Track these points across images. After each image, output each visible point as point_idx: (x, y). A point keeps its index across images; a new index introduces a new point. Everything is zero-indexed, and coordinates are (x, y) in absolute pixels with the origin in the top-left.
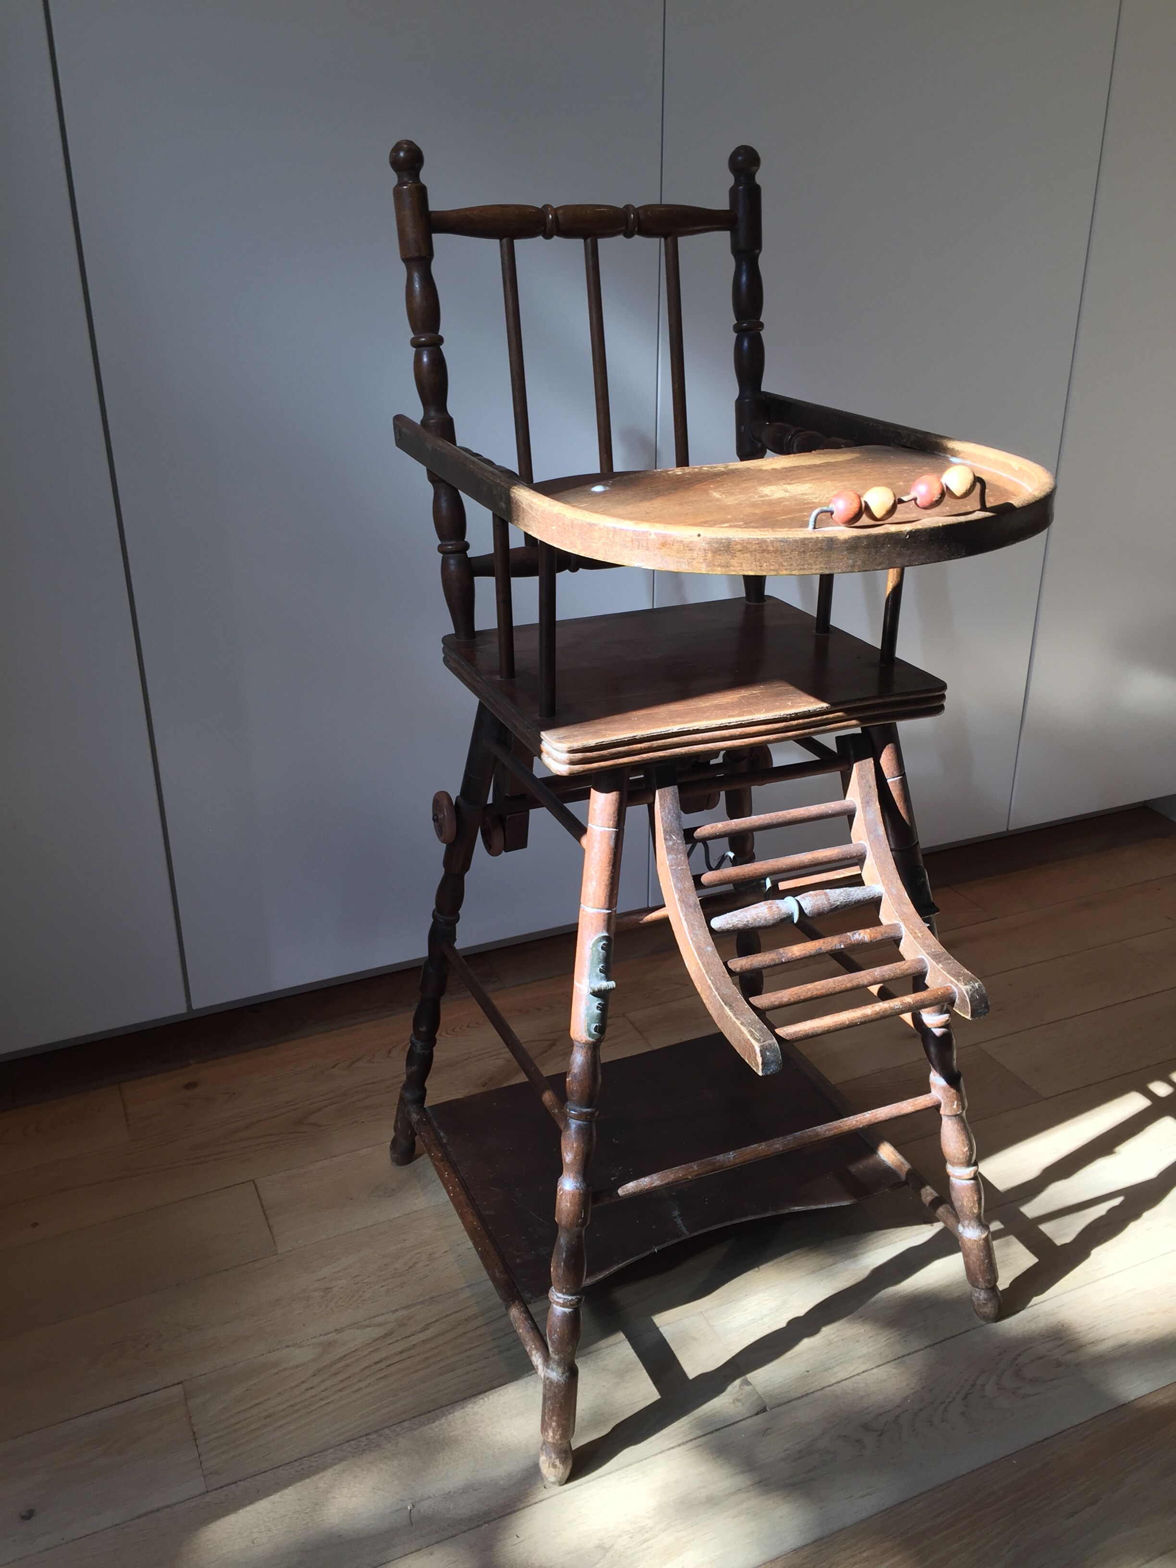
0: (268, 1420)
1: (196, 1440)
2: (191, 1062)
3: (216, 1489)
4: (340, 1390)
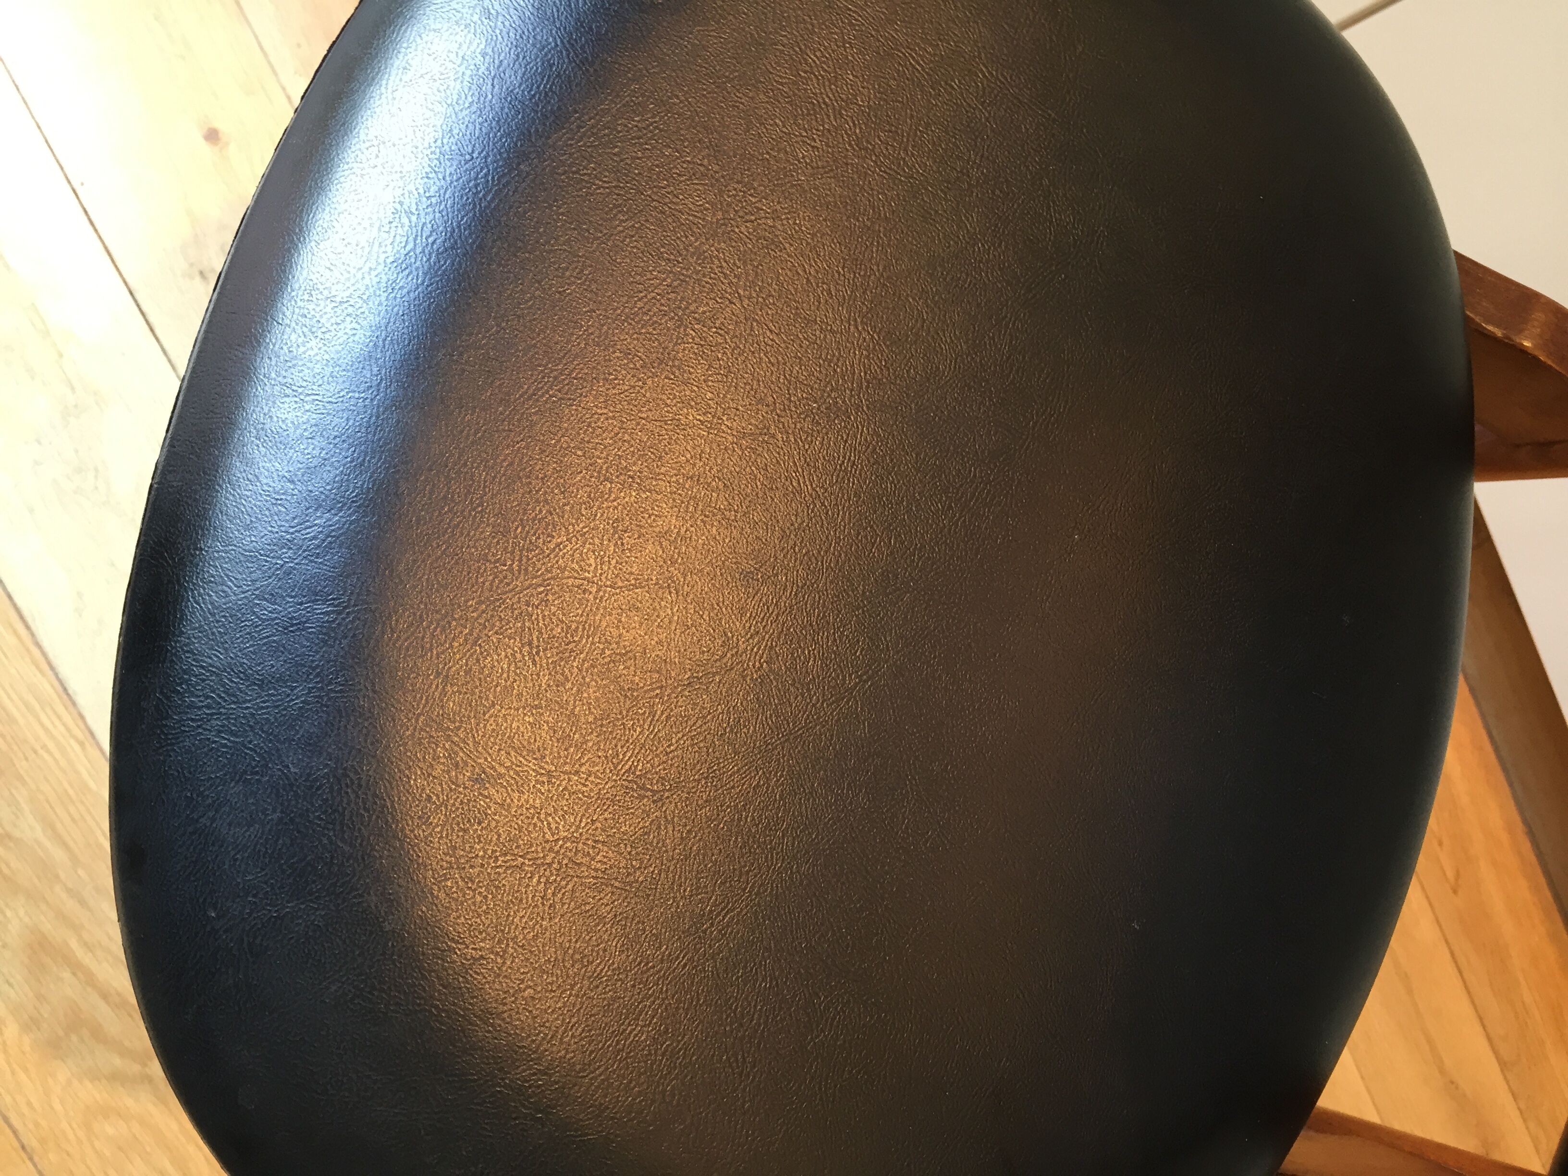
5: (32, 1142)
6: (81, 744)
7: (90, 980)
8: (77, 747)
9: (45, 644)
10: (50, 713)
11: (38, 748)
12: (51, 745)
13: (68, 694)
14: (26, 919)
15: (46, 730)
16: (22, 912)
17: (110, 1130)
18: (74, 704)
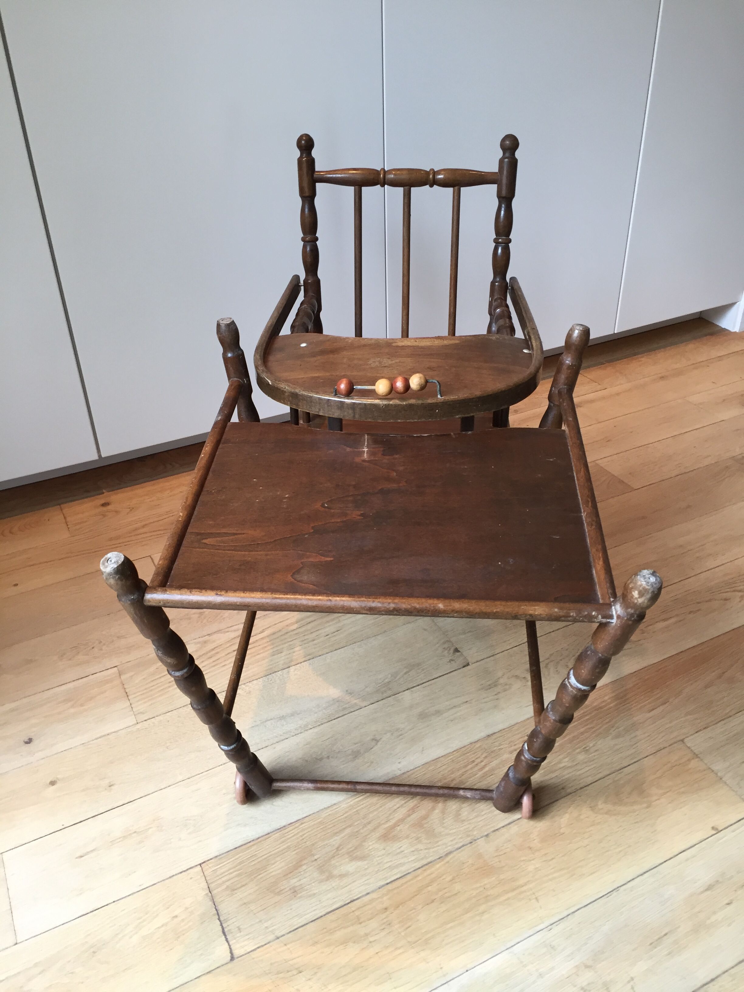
1: (128, 696)
2: (104, 491)
3: (142, 722)
5: (469, 839)
6: (302, 824)
7: (402, 820)
8: (303, 825)
9: (257, 836)
10: (286, 835)
11: (301, 838)
12: (301, 834)
13: (280, 828)
14: (374, 842)
15: (293, 836)
16: (371, 843)
17: (466, 813)
18: (284, 826)
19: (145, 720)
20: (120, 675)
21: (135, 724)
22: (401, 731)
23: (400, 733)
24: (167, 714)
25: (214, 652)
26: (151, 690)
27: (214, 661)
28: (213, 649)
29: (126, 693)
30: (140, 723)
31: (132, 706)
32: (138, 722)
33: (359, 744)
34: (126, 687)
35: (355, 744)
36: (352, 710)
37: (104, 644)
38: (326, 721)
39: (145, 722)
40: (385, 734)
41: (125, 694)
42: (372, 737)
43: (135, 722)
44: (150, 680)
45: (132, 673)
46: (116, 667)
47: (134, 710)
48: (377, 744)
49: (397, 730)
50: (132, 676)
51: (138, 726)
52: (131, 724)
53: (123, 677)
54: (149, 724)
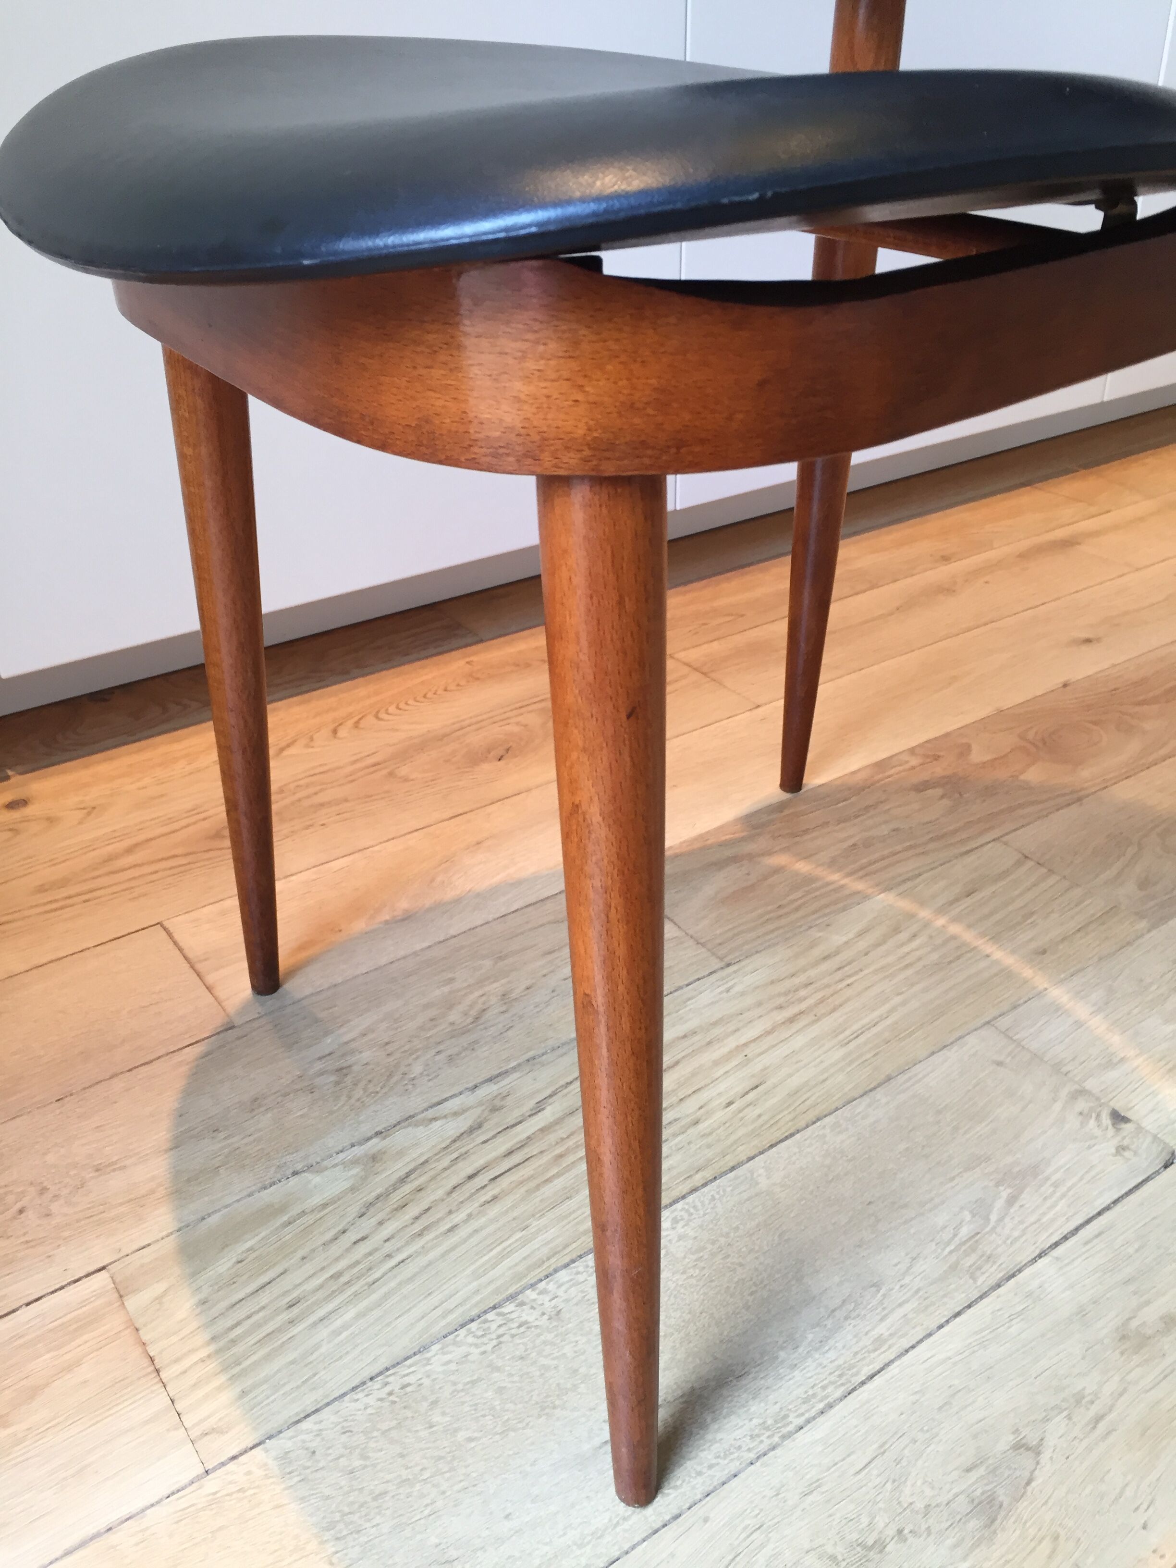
0: (296, 1310)
1: (158, 1371)
3: (223, 1464)
4: (420, 1234)
19: (234, 1458)
20: (121, 1296)
21: (198, 1478)
22: (1092, 1402)
23: (1094, 1410)
24: (305, 1425)
25: (407, 1188)
26: (234, 1342)
27: (417, 1218)
28: (403, 1180)
29: (152, 1359)
30: (215, 1469)
31: (179, 1406)
32: (209, 1466)
33: (982, 1471)
34: (145, 1336)
35: (968, 1470)
36: (906, 1343)
37: (56, 1197)
38: (838, 1393)
39: (231, 1466)
40: (1046, 1420)
41: (147, 1362)
42: (1010, 1439)
43: (201, 1470)
44: (223, 1305)
45: (159, 1288)
46: (103, 1268)
47: (188, 1420)
48: (1038, 1463)
49: (1079, 1398)
50: (159, 1299)
51: (211, 1484)
52: (185, 1479)
53: (133, 1303)
54: (249, 1473)
